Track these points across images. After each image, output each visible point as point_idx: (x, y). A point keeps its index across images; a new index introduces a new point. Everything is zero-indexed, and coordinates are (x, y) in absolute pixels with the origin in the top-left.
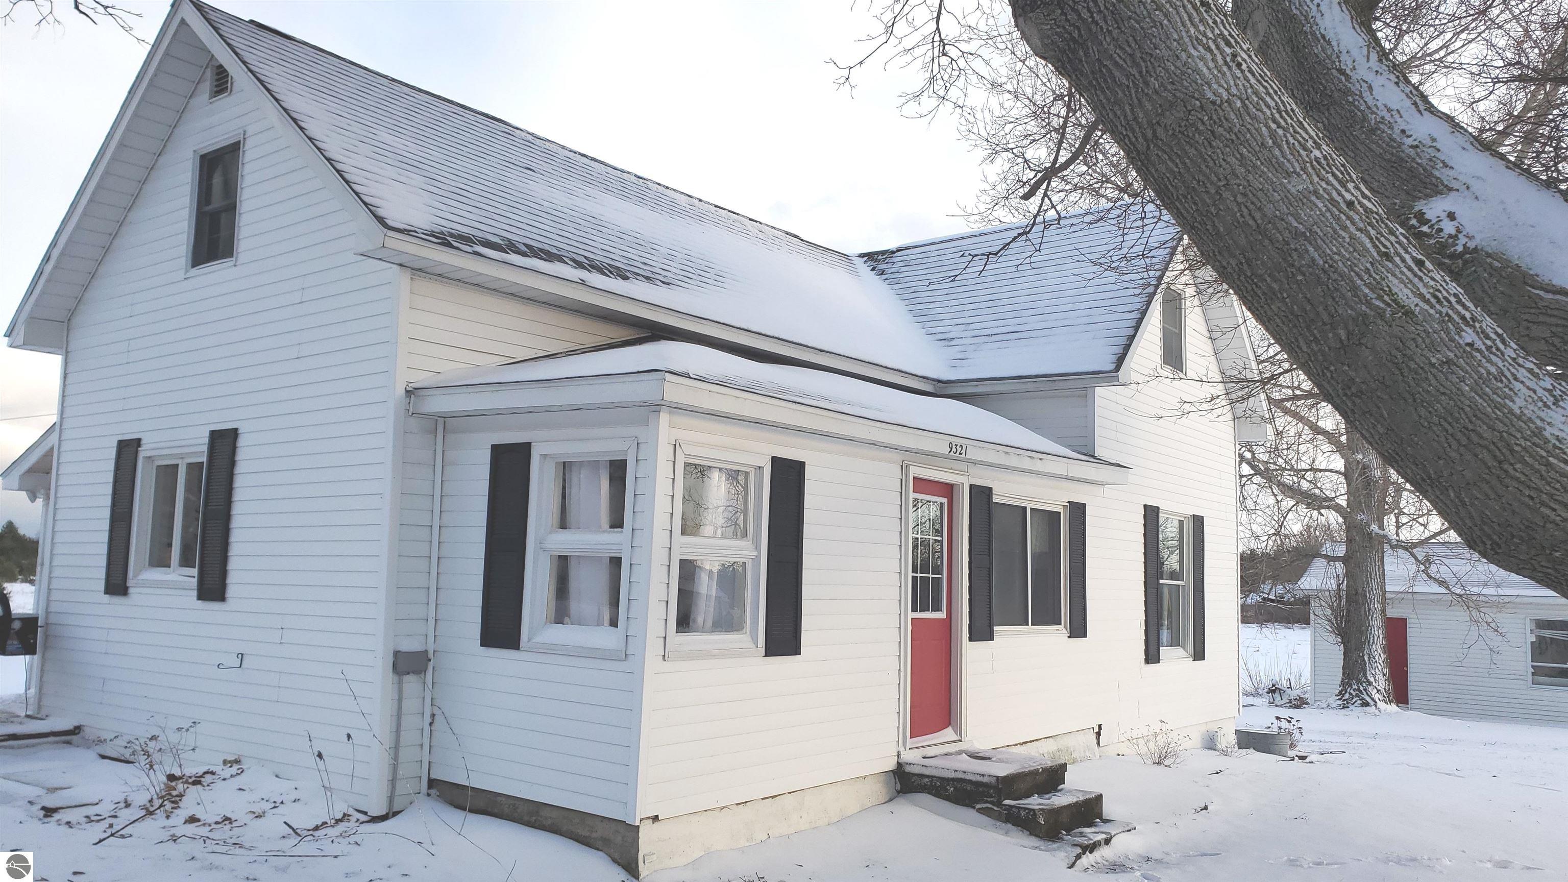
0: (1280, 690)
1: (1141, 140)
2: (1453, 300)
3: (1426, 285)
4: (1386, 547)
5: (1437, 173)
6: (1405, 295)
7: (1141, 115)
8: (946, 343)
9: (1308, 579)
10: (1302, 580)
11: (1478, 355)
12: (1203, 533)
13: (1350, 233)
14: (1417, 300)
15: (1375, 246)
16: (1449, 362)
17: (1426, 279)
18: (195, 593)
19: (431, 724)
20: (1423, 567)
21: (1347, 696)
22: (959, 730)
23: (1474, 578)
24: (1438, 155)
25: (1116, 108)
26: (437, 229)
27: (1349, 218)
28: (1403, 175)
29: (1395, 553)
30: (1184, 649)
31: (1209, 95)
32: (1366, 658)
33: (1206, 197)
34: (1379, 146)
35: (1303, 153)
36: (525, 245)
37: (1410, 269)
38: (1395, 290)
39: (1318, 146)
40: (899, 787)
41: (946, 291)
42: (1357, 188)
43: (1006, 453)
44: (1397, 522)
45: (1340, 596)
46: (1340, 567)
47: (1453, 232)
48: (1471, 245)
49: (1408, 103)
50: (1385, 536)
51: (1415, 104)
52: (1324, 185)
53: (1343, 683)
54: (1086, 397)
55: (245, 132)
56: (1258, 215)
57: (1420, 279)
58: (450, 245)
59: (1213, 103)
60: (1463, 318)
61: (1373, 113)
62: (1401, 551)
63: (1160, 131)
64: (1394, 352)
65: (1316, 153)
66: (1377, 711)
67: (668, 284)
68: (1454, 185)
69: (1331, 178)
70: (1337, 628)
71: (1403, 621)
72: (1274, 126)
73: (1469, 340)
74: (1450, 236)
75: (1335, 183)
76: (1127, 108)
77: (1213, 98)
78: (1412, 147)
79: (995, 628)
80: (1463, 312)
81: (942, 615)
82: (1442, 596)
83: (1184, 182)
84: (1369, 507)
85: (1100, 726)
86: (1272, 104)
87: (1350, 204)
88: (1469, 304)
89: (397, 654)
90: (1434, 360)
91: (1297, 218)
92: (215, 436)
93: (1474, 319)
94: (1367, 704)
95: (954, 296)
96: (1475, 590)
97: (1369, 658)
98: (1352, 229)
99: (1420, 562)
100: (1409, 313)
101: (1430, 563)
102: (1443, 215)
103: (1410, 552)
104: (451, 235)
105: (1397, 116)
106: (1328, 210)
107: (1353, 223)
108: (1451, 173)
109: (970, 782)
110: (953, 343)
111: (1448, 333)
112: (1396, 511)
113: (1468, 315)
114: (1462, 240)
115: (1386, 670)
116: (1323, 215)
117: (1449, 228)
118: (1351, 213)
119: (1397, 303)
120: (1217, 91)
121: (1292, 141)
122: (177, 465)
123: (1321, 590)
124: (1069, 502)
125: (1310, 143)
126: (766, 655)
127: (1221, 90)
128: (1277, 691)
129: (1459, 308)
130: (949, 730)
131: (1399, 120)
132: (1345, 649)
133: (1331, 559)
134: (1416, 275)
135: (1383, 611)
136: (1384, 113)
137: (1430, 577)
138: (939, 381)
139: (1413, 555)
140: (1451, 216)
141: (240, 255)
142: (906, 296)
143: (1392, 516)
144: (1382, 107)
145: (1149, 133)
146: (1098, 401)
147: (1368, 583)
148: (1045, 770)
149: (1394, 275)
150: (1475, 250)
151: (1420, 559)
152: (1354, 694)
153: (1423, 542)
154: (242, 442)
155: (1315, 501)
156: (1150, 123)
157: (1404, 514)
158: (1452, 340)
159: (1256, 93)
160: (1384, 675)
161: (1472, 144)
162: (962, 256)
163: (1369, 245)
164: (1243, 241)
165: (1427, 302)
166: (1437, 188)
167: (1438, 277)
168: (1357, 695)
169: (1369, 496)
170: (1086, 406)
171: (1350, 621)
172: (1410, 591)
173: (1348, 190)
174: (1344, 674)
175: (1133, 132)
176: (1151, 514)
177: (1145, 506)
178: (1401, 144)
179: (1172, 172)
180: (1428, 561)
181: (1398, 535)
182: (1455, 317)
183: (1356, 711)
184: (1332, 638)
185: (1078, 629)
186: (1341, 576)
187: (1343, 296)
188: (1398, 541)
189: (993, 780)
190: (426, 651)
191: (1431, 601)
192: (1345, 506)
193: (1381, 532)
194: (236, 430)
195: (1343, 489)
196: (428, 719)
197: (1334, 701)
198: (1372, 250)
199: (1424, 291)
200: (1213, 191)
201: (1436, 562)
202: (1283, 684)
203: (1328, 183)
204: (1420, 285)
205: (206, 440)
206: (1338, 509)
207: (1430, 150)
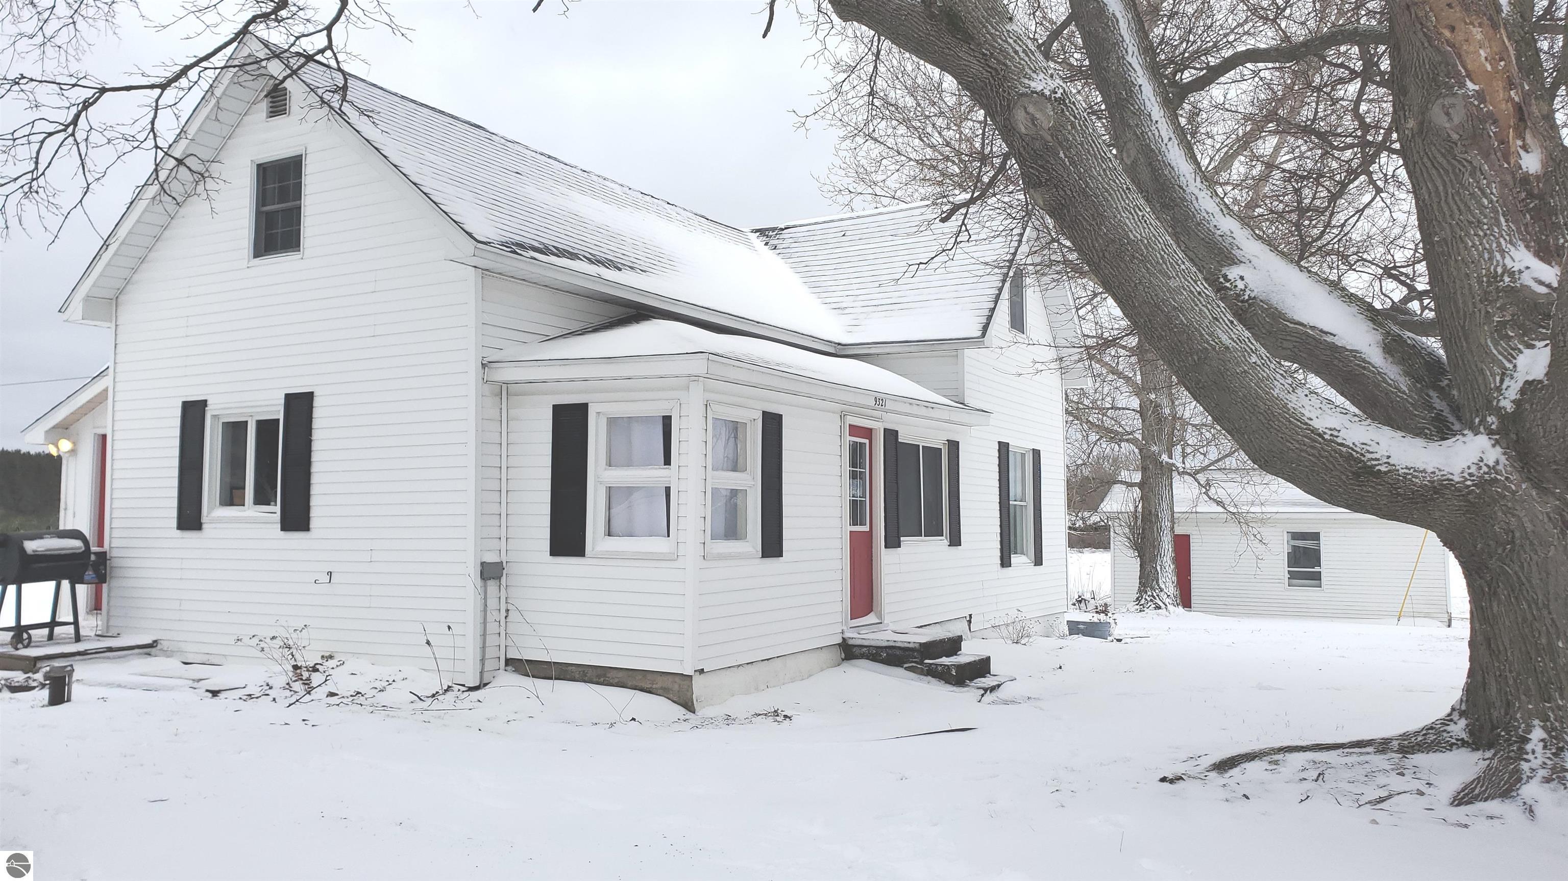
0: (1085, 600)
1: (1096, 257)
2: (1247, 340)
3: (1235, 334)
4: (1175, 474)
5: (1233, 252)
6: (1224, 338)
7: (1097, 245)
8: (840, 311)
9: (1110, 503)
10: (1105, 503)
11: (1258, 368)
12: (1040, 463)
13: (1199, 307)
14: (1230, 341)
15: (1211, 314)
16: (1245, 371)
17: (1234, 330)
18: (279, 526)
19: (506, 617)
20: (1204, 490)
21: (1143, 602)
22: (880, 616)
23: (1244, 499)
24: (1234, 241)
25: (1083, 240)
26: (504, 240)
27: (1199, 300)
28: (1216, 251)
29: (1182, 479)
30: (1027, 556)
31: (1132, 237)
32: (1158, 568)
33: (1129, 288)
34: (1202, 233)
35: (1177, 267)
36: (554, 247)
37: (1227, 325)
38: (1220, 336)
39: (1184, 263)
40: (843, 656)
41: (834, 266)
42: (1202, 284)
43: (910, 404)
44: (1183, 452)
45: (1136, 516)
46: (1137, 492)
47: (1243, 287)
48: (1252, 295)
49: (1218, 209)
50: (1173, 465)
51: (1221, 210)
52: (1186, 282)
53: (1140, 591)
54: (956, 356)
55: (306, 148)
56: (1155, 298)
57: (1232, 330)
58: (515, 252)
59: (1134, 241)
60: (1251, 349)
61: (1199, 214)
62: (1186, 477)
63: (1106, 254)
64: (1220, 367)
65: (1183, 267)
66: (1167, 613)
67: (645, 271)
68: (1243, 259)
69: (1190, 280)
70: (1134, 544)
71: (1187, 537)
72: (1163, 253)
73: (1254, 361)
74: (1241, 290)
75: (1192, 282)
76: (1089, 241)
77: (1133, 238)
78: (1220, 236)
79: (902, 539)
80: (1252, 346)
81: (866, 528)
82: (1217, 515)
83: (1118, 280)
84: (1160, 440)
85: (970, 616)
86: (1162, 242)
87: (1199, 293)
88: (1254, 342)
89: (483, 564)
90: (1238, 371)
91: (1174, 300)
92: (290, 399)
93: (1256, 349)
94: (1160, 608)
95: (841, 271)
96: (1245, 508)
97: (1161, 568)
98: (1200, 305)
99: (1201, 485)
100: (1227, 348)
101: (1210, 486)
102: (1238, 278)
103: (1193, 477)
104: (513, 244)
105: (1212, 217)
106: (1189, 296)
107: (1201, 303)
108: (1241, 252)
109: (900, 648)
110: (847, 311)
111: (1244, 357)
112: (1182, 443)
113: (1254, 348)
114: (1248, 292)
115: (1175, 579)
116: (1186, 298)
117: (1240, 285)
118: (1200, 298)
119: (1221, 343)
120: (1135, 235)
121: (1171, 261)
122: (247, 422)
123: (1121, 513)
124: (947, 440)
125: (1180, 262)
126: (763, 557)
127: (1137, 235)
128: (1083, 601)
129: (1249, 344)
130: (872, 615)
131: (1213, 219)
132: (1141, 562)
133: (1130, 485)
134: (1230, 328)
135: (1172, 528)
136: (1205, 214)
137: (1210, 498)
138: (839, 344)
139: (1196, 480)
140: (1242, 278)
141: (306, 250)
142: (799, 270)
143: (1179, 447)
144: (1203, 211)
145: (1101, 255)
146: (967, 361)
147: (1160, 504)
148: (949, 639)
149: (1220, 328)
150: (1255, 297)
151: (1202, 483)
152: (1149, 599)
153: (1204, 469)
154: (317, 402)
155: (1115, 437)
156: (1102, 250)
157: (1188, 445)
158: (1246, 360)
159: (1154, 235)
160: (1173, 583)
161: (1252, 235)
162: (844, 235)
163: (1208, 314)
164: (1148, 311)
165: (1235, 342)
166: (1234, 261)
167: (1240, 329)
168: (1151, 600)
169: (1160, 430)
170: (957, 364)
171: (1145, 537)
172: (1194, 510)
173: (1198, 286)
174: (1140, 583)
175: (1092, 253)
176: (1004, 448)
177: (999, 442)
178: (1214, 234)
179: (1112, 274)
180: (1208, 485)
181: (1184, 463)
182: (1247, 349)
183: (1150, 612)
184: (1132, 553)
185: (955, 540)
186: (1137, 500)
187: (1196, 339)
188: (1184, 468)
189: (917, 646)
190: (502, 562)
191: (1212, 519)
192: (1140, 439)
193: (1170, 461)
194: (312, 393)
195: (1138, 423)
196: (503, 613)
197: (1133, 606)
198: (1210, 316)
199: (1233, 336)
200: (1133, 285)
201: (1215, 485)
202: (1087, 596)
203: (1189, 282)
204: (1232, 333)
205: (283, 401)
206: (1134, 441)
207: (1230, 238)
